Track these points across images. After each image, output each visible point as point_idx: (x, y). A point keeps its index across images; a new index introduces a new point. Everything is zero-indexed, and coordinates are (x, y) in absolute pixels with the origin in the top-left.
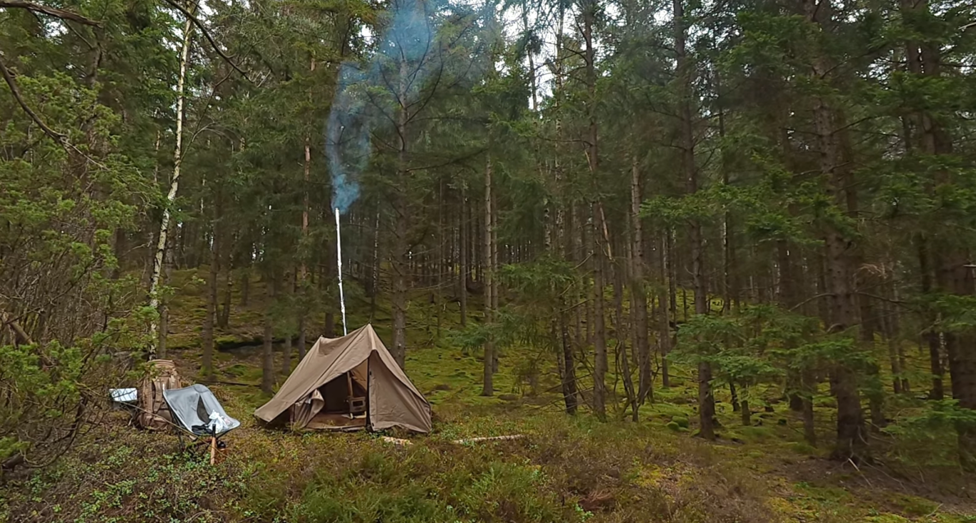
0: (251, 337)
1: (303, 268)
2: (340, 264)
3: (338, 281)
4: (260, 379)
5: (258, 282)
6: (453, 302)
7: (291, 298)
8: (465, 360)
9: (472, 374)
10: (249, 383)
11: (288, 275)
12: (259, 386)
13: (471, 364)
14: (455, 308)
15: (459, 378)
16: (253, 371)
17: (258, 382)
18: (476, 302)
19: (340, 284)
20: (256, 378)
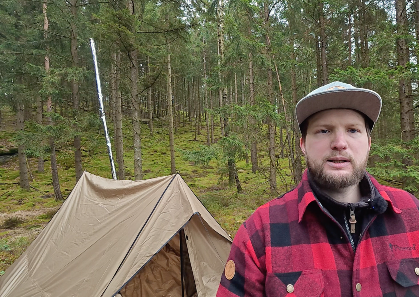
0: (7, 150)
1: (50, 102)
2: (101, 96)
3: (101, 115)
4: (18, 178)
5: (10, 112)
6: (144, 124)
7: (41, 126)
8: (156, 154)
9: (162, 162)
10: (8, 182)
11: (36, 108)
12: (19, 184)
13: (159, 156)
14: (146, 127)
15: (155, 165)
16: (11, 173)
17: (16, 181)
18: (156, 124)
19: (104, 118)
20: (15, 178)
